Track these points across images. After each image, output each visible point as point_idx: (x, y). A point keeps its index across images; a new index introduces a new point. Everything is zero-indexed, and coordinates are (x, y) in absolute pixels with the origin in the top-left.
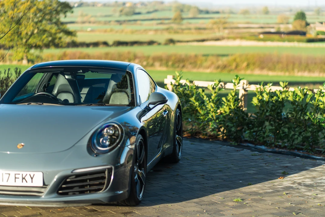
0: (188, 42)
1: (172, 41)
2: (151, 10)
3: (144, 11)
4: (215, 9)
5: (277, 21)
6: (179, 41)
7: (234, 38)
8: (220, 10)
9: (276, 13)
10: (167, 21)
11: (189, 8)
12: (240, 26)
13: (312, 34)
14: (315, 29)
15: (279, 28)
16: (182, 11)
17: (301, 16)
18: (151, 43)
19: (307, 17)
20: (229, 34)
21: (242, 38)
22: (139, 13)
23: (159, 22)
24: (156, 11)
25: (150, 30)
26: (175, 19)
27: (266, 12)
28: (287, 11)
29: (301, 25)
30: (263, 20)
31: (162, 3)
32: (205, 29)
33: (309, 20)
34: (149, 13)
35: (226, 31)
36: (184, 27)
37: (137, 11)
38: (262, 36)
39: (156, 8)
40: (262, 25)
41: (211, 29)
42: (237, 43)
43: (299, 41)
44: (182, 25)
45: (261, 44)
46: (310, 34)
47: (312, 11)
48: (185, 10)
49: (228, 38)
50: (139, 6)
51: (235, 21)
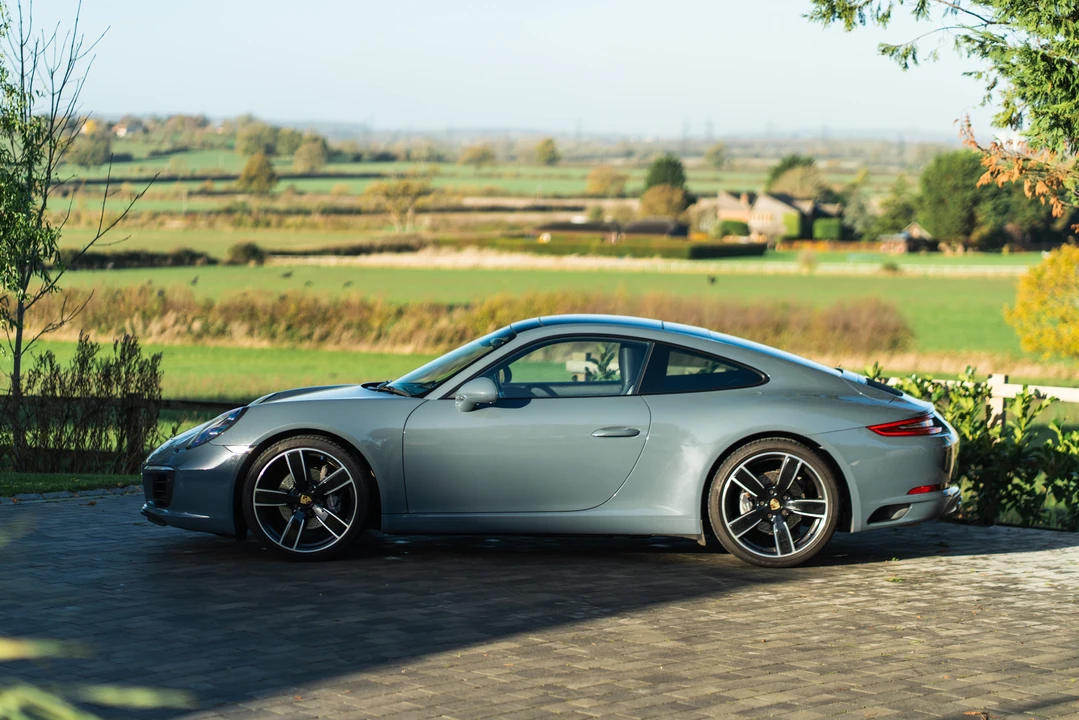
0: (305, 254)
1: (253, 254)
2: (166, 146)
3: (140, 150)
4: (382, 147)
5: (588, 186)
6: (275, 253)
7: (459, 245)
8: (397, 148)
9: (581, 160)
10: (220, 186)
11: (295, 140)
12: (469, 202)
13: (706, 231)
14: (716, 216)
15: (599, 212)
16: (270, 150)
17: (669, 172)
18: (185, 258)
19: (689, 174)
20: (434, 228)
21: (482, 244)
22: (126, 158)
23: (196, 186)
24: (184, 150)
25: (172, 214)
26: (251, 179)
27: (552, 159)
28: (617, 156)
29: (669, 202)
30: (541, 184)
31: (202, 123)
32: (356, 212)
33: (693, 187)
34: (156, 155)
35: (426, 220)
36: (281, 205)
37: (117, 149)
38: (545, 237)
39: (183, 139)
40: (541, 202)
41: (378, 211)
42: (468, 258)
43: (669, 254)
44: (274, 197)
45: (547, 262)
46: (699, 231)
47: (698, 154)
48: (281, 148)
49: (438, 244)
50: (122, 132)
51: (448, 184)
